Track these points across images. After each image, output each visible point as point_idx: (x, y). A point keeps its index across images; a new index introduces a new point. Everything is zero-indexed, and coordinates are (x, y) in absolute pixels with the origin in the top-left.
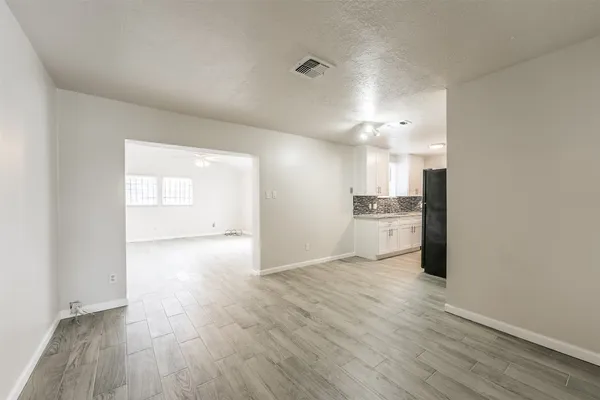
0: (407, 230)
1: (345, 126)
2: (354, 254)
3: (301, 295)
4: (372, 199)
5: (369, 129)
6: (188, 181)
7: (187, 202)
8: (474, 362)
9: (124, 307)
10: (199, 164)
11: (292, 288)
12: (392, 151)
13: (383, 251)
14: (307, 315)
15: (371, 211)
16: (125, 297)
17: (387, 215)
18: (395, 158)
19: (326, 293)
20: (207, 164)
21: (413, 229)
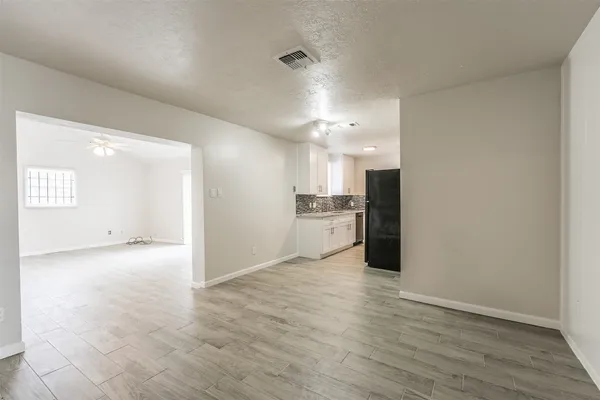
0: (343, 228)
1: (299, 122)
2: (296, 255)
3: (264, 302)
4: (311, 198)
5: (323, 127)
6: (69, 174)
7: (68, 203)
8: (439, 335)
9: (20, 355)
10: (99, 152)
11: (250, 296)
12: (330, 151)
13: (327, 250)
14: (283, 321)
15: (311, 210)
16: (21, 339)
17: (325, 214)
18: (331, 157)
19: (289, 296)
20: (110, 152)
21: (349, 227)
